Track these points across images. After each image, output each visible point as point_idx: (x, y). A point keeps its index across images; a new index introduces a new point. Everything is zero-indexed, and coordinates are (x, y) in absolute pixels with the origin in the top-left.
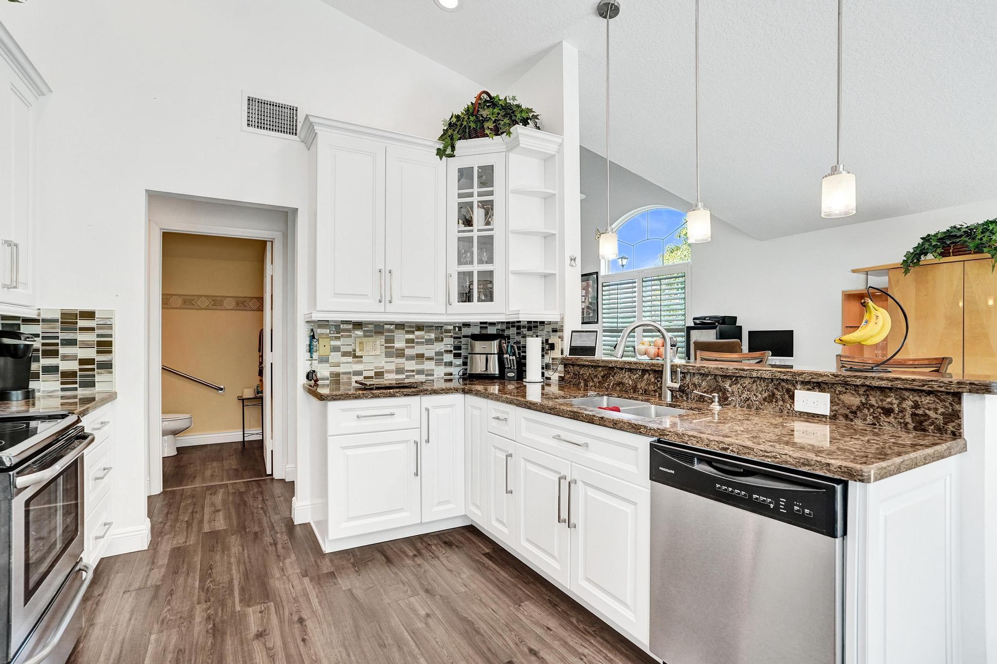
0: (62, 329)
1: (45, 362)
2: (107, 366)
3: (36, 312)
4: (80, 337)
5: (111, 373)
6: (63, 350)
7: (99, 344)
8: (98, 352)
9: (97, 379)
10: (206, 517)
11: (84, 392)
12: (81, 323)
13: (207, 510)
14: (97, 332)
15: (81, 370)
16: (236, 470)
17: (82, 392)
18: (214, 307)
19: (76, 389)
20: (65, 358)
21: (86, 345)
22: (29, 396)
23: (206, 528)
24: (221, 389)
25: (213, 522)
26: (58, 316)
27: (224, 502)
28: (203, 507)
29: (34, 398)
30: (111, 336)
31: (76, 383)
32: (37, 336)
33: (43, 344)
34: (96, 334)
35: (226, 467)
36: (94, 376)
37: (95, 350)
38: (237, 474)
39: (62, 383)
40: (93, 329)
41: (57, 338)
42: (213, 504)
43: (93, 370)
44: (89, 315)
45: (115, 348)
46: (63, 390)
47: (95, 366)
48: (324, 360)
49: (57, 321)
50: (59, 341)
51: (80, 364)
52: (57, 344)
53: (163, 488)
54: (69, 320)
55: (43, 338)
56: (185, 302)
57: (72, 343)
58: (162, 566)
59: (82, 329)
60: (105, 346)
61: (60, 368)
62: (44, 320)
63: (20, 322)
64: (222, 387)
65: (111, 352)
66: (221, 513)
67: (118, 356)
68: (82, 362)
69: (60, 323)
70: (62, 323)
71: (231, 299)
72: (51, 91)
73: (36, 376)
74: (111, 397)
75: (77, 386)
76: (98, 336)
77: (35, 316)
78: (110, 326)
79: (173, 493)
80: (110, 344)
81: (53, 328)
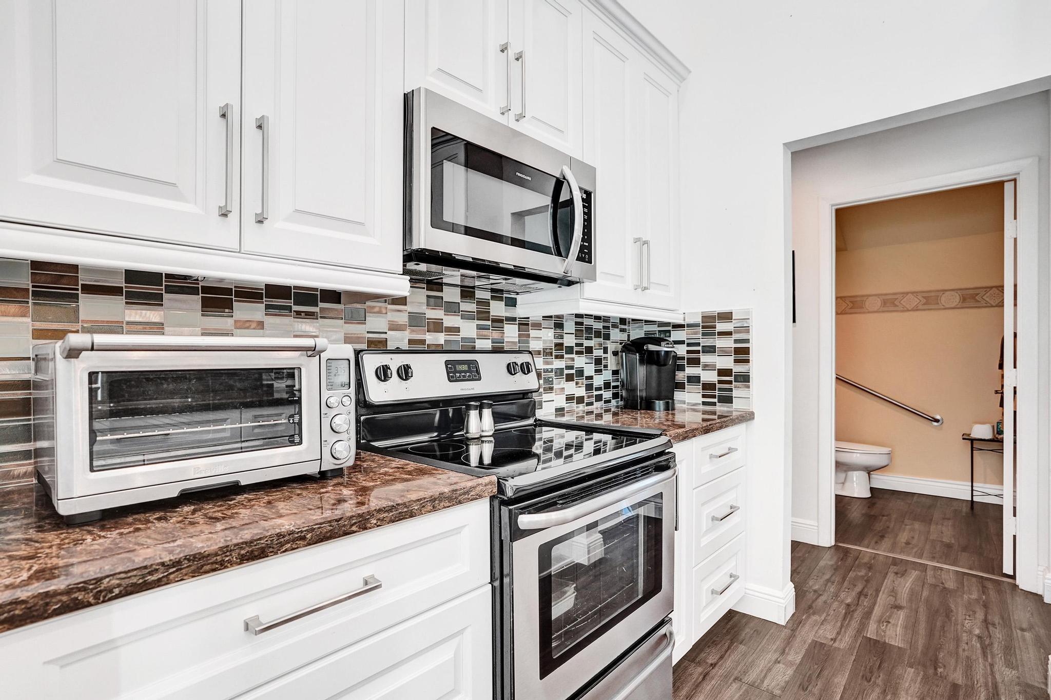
0: (703, 334)
1: (690, 371)
2: (745, 378)
3: (682, 316)
4: (720, 343)
5: (748, 387)
6: (705, 359)
7: (737, 351)
8: (736, 361)
9: (735, 393)
10: (877, 611)
11: (722, 409)
12: (721, 327)
13: (883, 599)
14: (736, 336)
15: (720, 382)
16: (949, 546)
17: (720, 408)
18: (926, 307)
19: (714, 404)
20: (706, 367)
21: (724, 353)
22: (670, 407)
23: (871, 632)
24: (937, 421)
25: (885, 624)
26: (699, 320)
27: (914, 595)
28: (877, 591)
29: (673, 409)
30: (747, 341)
31: (714, 397)
32: (682, 342)
33: (688, 352)
34: (733, 339)
35: (933, 536)
36: (731, 390)
37: (732, 358)
38: (947, 553)
39: (704, 396)
40: (729, 334)
41: (698, 344)
42: (893, 592)
43: (730, 382)
44: (726, 317)
45: (753, 356)
46: (704, 403)
47: (732, 378)
49: (697, 325)
50: (700, 348)
51: (719, 375)
52: (698, 352)
53: (836, 541)
54: (709, 323)
55: (689, 345)
56: (884, 303)
57: (711, 350)
58: (791, 664)
59: (721, 334)
60: (742, 354)
61: (702, 379)
62: (689, 326)
63: (670, 328)
64: (938, 417)
65: (747, 361)
66: (901, 615)
67: (756, 367)
68: (722, 372)
69: (701, 328)
70: (703, 327)
71: (952, 293)
73: (681, 386)
74: (747, 417)
75: (716, 400)
76: (736, 341)
77: (682, 322)
78: (747, 330)
79: (847, 552)
80: (746, 351)
81: (696, 333)
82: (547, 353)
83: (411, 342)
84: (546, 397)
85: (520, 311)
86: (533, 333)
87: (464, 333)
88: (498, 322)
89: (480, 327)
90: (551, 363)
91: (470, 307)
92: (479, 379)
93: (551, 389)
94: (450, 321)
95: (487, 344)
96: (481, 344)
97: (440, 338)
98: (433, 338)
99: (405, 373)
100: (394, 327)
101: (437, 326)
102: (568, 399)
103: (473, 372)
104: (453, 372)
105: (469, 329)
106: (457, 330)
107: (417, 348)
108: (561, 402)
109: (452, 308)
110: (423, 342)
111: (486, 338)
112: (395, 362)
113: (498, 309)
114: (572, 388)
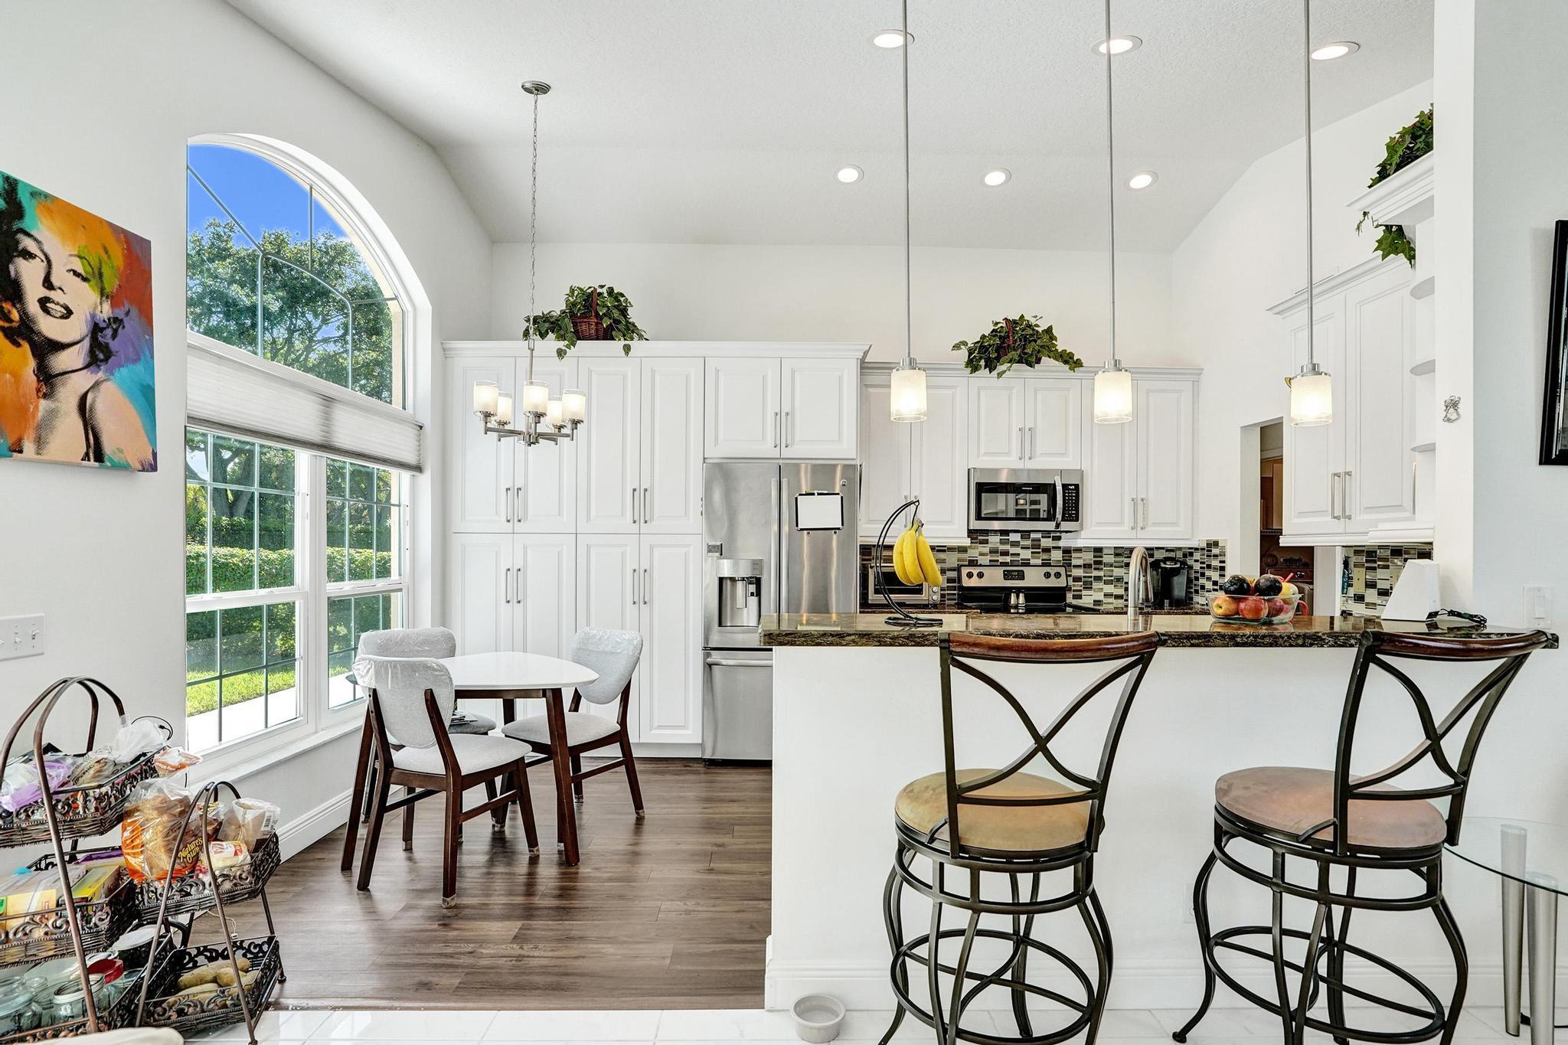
0: (1207, 556)
1: (1202, 581)
3: (1198, 542)
4: (1215, 563)
6: (1207, 573)
12: (1215, 551)
14: (1220, 558)
15: (1213, 590)
20: (1209, 579)
21: (1215, 569)
26: (1205, 545)
30: (1224, 562)
32: (1199, 561)
33: (1201, 568)
37: (1219, 573)
40: (1217, 556)
41: (1203, 563)
44: (1216, 544)
45: (1227, 572)
48: (1359, 598)
49: (1204, 549)
50: (1205, 566)
51: (1213, 585)
52: (1203, 568)
54: (1210, 548)
55: (1201, 563)
57: (1209, 567)
59: (1214, 556)
61: (1206, 588)
62: (1200, 549)
63: (1193, 550)
70: (1207, 551)
72: (1202, 369)
73: (1196, 592)
76: (1220, 562)
77: (1196, 546)
78: (1223, 554)
80: (1225, 569)
81: (1203, 555)
82: (1087, 566)
83: (990, 561)
84: (1084, 593)
85: (1062, 543)
86: (1074, 555)
87: (1021, 557)
88: (1047, 550)
89: (1032, 553)
90: (1092, 573)
91: (1028, 543)
92: (1024, 579)
93: (1091, 588)
94: (1013, 550)
95: (1039, 562)
96: (1032, 562)
97: (1008, 559)
98: (1001, 559)
99: (981, 575)
100: (981, 554)
101: (1005, 553)
102: (1105, 595)
103: (1021, 576)
104: (1007, 575)
105: (1026, 554)
106: (1019, 554)
107: (993, 564)
108: (1100, 596)
109: (1015, 544)
110: (998, 561)
111: (1038, 558)
112: (975, 571)
113: (1046, 542)
114: (1109, 589)
